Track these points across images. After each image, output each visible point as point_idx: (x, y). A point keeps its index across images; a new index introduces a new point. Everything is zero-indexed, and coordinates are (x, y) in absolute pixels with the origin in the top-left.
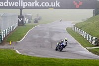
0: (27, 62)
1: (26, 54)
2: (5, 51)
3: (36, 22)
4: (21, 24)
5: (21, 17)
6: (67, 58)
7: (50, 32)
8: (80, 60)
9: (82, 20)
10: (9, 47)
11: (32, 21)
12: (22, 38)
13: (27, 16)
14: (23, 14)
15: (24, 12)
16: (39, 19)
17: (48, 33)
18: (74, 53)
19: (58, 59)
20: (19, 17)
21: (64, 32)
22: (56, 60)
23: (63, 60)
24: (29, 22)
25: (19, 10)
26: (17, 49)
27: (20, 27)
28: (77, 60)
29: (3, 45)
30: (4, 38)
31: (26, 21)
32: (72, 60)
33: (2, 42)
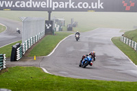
0: (58, 85)
1: (56, 74)
2: (27, 69)
3: (70, 29)
4: (49, 32)
5: (49, 22)
6: (114, 80)
7: (90, 43)
8: (132, 83)
9: (134, 27)
10: (32, 64)
11: (65, 28)
12: (50, 51)
13: (57, 20)
14: (51, 19)
16: (75, 26)
17: (87, 45)
19: (102, 82)
20: (47, 22)
21: (109, 44)
22: (98, 82)
24: (61, 30)
25: (47, 13)
26: (45, 67)
27: (48, 36)
28: (128, 83)
29: (25, 61)
30: (26, 52)
31: (57, 27)
32: (121, 82)
33: (24, 57)
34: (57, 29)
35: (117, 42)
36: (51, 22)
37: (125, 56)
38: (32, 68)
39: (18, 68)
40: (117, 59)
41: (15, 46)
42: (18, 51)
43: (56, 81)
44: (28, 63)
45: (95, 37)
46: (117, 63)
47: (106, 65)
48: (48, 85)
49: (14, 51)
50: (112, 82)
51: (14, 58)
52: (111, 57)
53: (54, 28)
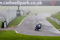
0: (22, 38)
1: (21, 33)
2: (9, 31)
3: (28, 14)
4: (18, 15)
5: (18, 11)
6: (47, 36)
7: (36, 20)
9: (56, 12)
10: (11, 29)
12: (19, 24)
13: (22, 10)
14: (19, 9)
15: (21, 8)
16: (30, 12)
18: (51, 33)
19: (41, 37)
21: (45, 20)
22: (40, 37)
23: (44, 37)
24: (23, 14)
25: (17, 7)
26: (16, 31)
27: (18, 17)
28: (53, 37)
30: (8, 24)
31: (22, 13)
33: (7, 26)
34: (22, 14)
35: (48, 19)
36: (19, 11)
37: (52, 25)
38: (11, 31)
39: (5, 31)
40: (48, 27)
41: (3, 22)
42: (5, 24)
43: (21, 37)
44: (9, 29)
46: (48, 28)
48: (17, 38)
49: (3, 24)
50: (46, 36)
51: (3, 27)
52: (45, 26)
53: (20, 14)
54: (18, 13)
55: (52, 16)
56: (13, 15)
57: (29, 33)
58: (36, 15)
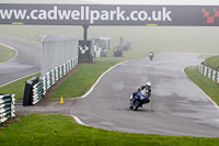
1: (95, 126)
2: (49, 118)
3: (118, 54)
4: (85, 58)
5: (85, 43)
6: (187, 135)
7: (149, 77)
8: (217, 140)
10: (58, 109)
11: (110, 53)
12: (87, 89)
13: (97, 40)
14: (89, 37)
15: (93, 32)
16: (126, 49)
17: (145, 79)
19: (168, 138)
20: (80, 43)
21: (181, 78)
22: (162, 139)
23: (178, 139)
24: (103, 55)
25: (81, 28)
27: (83, 65)
28: (209, 140)
29: (45, 105)
30: (48, 91)
31: (97, 51)
32: (199, 139)
33: (44, 99)
34: (98, 54)
35: (193, 75)
36: (89, 44)
37: (205, 97)
38: (57, 117)
39: (34, 117)
40: (192, 102)
41: (30, 82)
42: (35, 90)
43: (94, 137)
44: (51, 108)
45: (158, 67)
46: (193, 108)
47: (176, 111)
48: (80, 143)
49: (29, 89)
50: (185, 138)
51: (28, 101)
52: (183, 99)
53: (92, 53)
54: (83, 52)
55: (207, 63)
56: (66, 59)
57: (122, 126)
58: (151, 58)
